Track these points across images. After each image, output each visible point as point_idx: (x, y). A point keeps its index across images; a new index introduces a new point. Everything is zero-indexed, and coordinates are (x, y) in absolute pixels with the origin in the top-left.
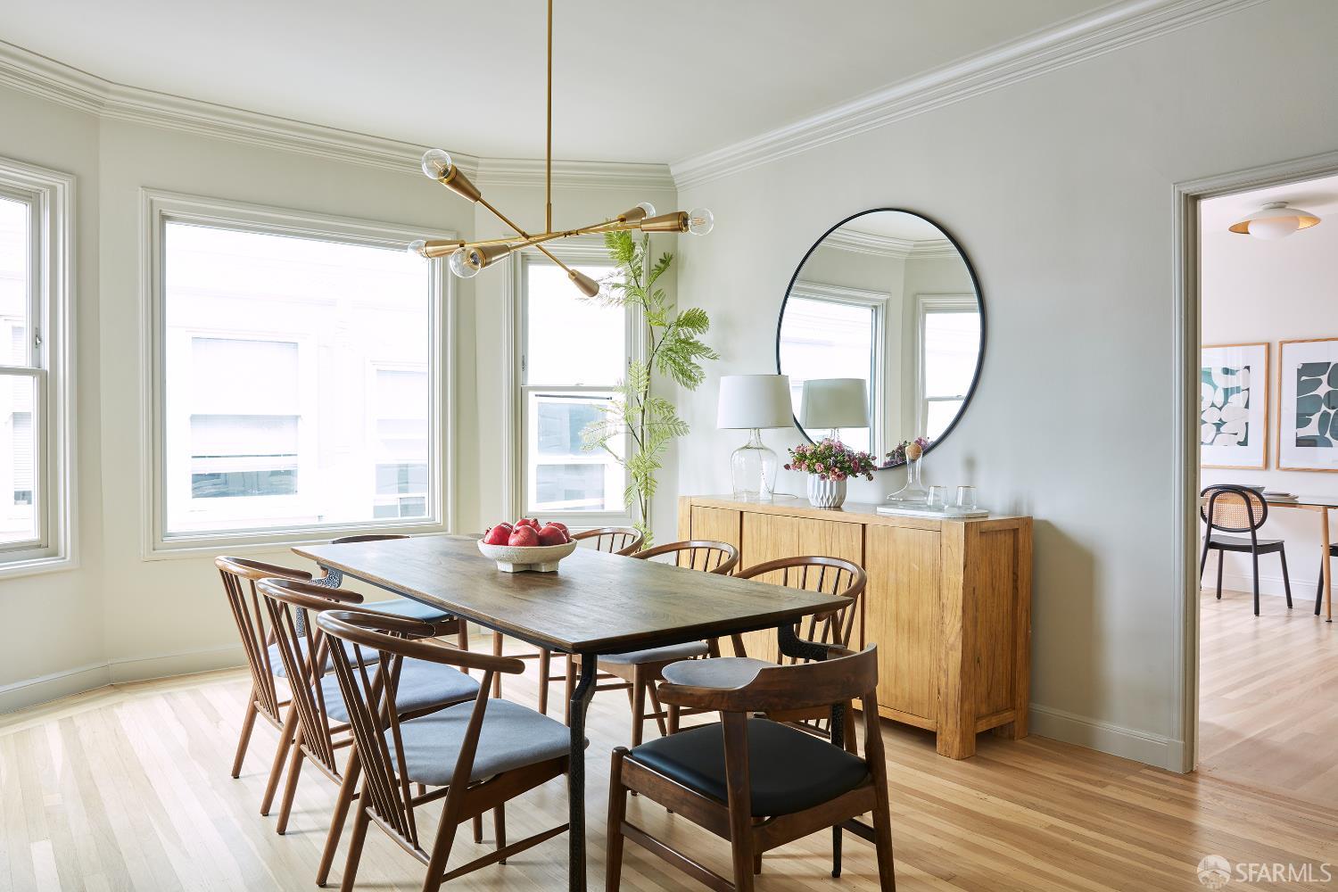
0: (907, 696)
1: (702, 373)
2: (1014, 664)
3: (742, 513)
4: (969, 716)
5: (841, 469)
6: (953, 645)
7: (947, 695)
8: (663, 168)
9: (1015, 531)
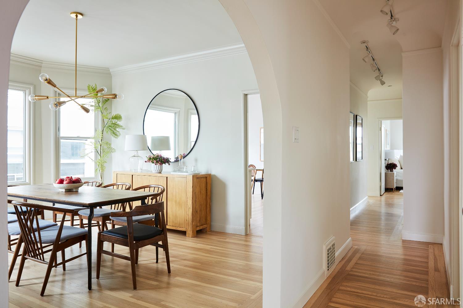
0: (179, 223)
1: (120, 134)
2: (206, 213)
3: (132, 175)
4: (194, 226)
5: (161, 162)
7: (189, 221)
8: (107, 69)
9: (206, 177)
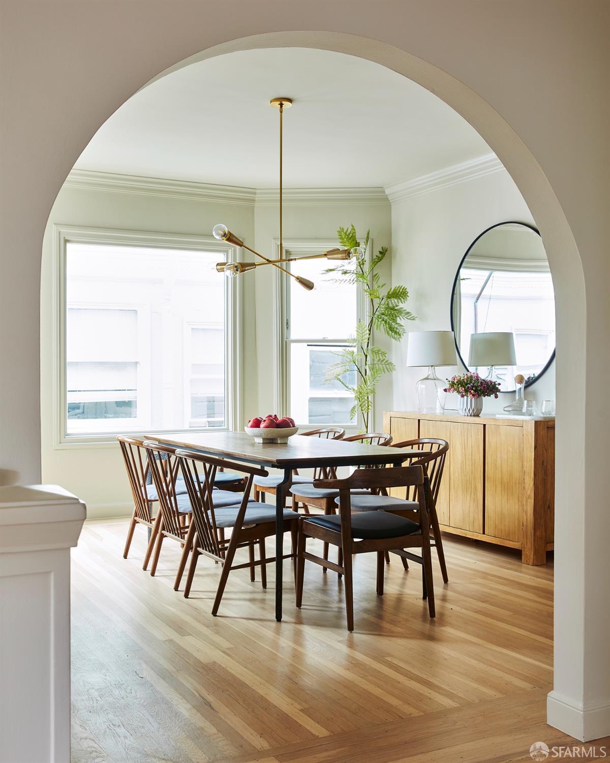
0: (507, 530)
1: (403, 330)
3: (419, 420)
5: (475, 391)
6: (529, 496)
7: (527, 526)
8: (380, 190)
